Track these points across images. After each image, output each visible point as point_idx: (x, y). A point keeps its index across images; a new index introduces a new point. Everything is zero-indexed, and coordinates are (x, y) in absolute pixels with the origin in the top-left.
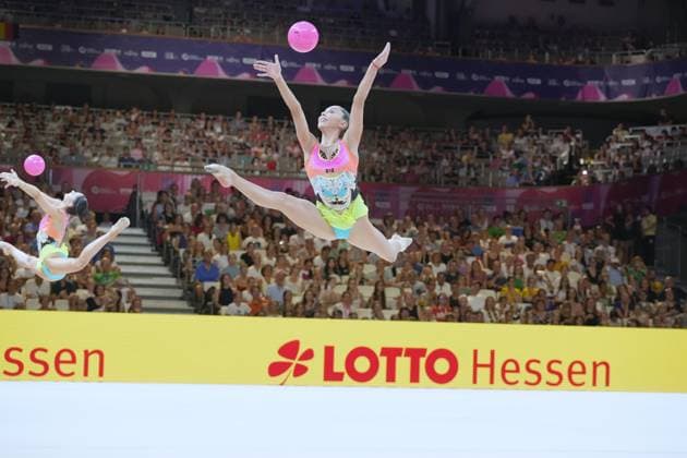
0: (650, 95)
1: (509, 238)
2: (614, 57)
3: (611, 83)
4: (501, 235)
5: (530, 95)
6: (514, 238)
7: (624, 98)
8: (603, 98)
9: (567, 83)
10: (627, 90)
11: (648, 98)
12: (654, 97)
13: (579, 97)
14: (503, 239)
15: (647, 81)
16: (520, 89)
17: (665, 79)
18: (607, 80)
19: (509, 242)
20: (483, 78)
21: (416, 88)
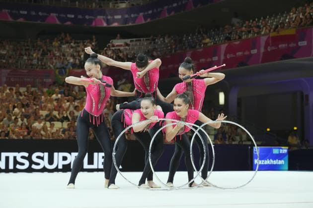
0: (128, 23)
1: (57, 95)
2: (111, 4)
3: (109, 17)
4: (53, 94)
5: (69, 23)
6: (59, 96)
7: (115, 24)
8: (105, 25)
9: (87, 17)
10: (116, 21)
11: (127, 25)
12: (130, 24)
13: (94, 24)
14: (54, 96)
15: (127, 16)
16: (63, 20)
17: (136, 15)
18: (107, 16)
19: (57, 98)
20: (45, 14)
21: (10, 19)
